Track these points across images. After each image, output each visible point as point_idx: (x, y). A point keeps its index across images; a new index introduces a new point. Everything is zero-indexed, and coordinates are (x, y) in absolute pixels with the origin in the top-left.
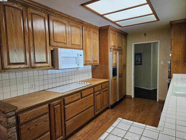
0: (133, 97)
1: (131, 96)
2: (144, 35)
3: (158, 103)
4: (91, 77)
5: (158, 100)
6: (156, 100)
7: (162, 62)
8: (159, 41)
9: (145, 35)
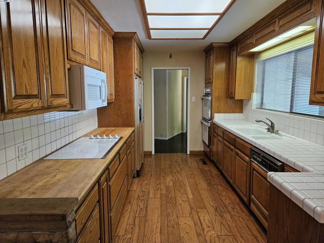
0: (153, 153)
1: (151, 152)
2: (169, 56)
3: (188, 157)
4: (97, 126)
5: (188, 153)
6: (186, 152)
7: (194, 98)
8: (189, 68)
9: (171, 57)
